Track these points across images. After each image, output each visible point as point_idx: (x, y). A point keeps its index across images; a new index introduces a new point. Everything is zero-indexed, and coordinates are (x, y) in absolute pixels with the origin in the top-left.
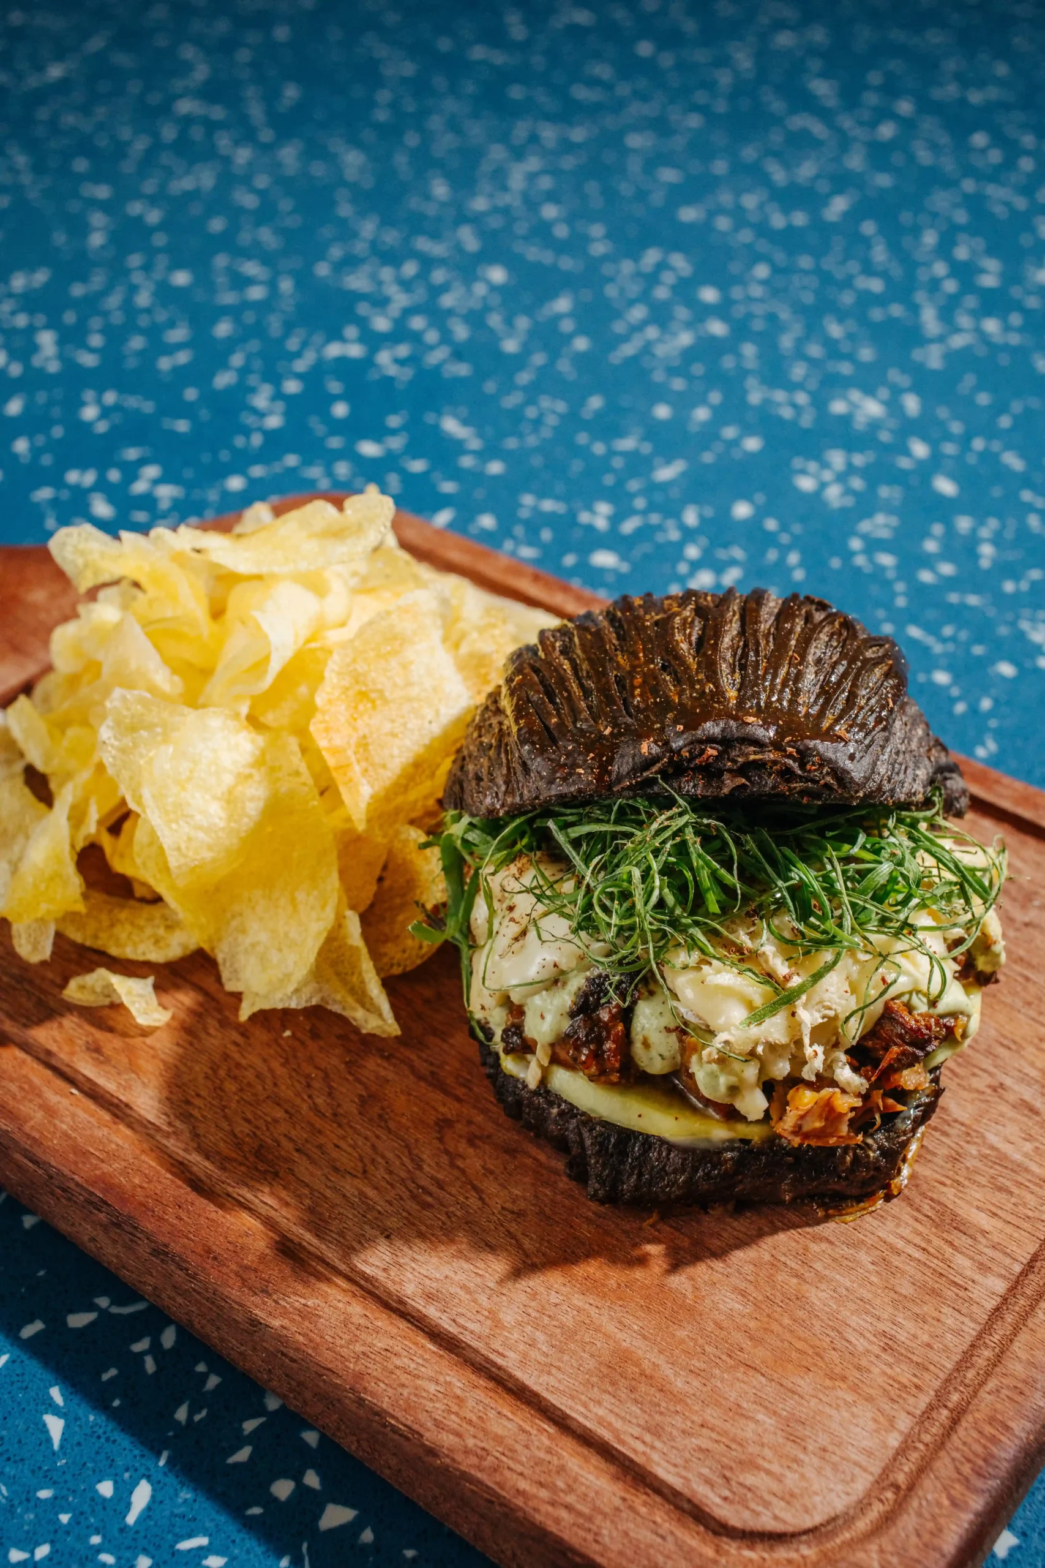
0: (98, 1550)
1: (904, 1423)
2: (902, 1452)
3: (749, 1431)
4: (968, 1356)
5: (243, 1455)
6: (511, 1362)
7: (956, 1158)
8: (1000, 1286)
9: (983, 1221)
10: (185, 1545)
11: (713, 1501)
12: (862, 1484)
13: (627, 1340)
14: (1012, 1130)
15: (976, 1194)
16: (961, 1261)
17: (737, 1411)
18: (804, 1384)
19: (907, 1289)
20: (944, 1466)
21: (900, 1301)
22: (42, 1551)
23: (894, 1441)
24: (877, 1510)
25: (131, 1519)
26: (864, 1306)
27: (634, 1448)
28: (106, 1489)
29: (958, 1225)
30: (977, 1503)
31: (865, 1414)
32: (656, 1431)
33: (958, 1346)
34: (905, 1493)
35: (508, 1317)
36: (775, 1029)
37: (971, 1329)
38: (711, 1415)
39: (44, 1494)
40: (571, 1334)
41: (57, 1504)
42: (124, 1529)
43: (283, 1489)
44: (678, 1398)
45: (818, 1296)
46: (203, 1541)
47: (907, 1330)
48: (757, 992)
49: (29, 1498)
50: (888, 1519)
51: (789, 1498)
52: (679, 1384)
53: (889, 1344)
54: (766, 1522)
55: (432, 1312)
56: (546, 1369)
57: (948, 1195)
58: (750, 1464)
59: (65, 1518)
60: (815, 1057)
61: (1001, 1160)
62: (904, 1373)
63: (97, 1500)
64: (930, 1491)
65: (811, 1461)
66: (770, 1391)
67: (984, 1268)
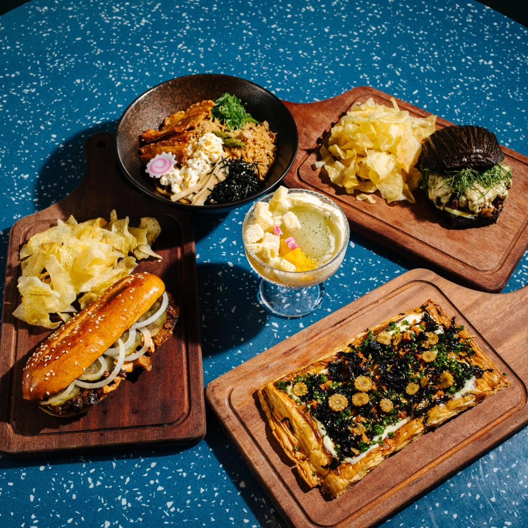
0: (120, 488)
1: (501, 255)
2: (502, 259)
3: (480, 258)
4: (509, 246)
5: (146, 475)
6: (444, 251)
7: (505, 217)
8: (513, 236)
9: (510, 226)
10: (134, 489)
11: (476, 267)
12: (497, 264)
13: (460, 247)
14: (513, 212)
15: (509, 223)
16: (507, 233)
17: (478, 255)
18: (487, 251)
19: (500, 237)
20: (507, 261)
21: (499, 239)
22: (111, 487)
23: (500, 258)
24: (499, 267)
25: (126, 483)
26: (494, 240)
27: (465, 261)
28: (122, 477)
29: (506, 227)
30: (512, 265)
31: (496, 254)
32: (467, 259)
33: (508, 245)
34: (502, 265)
35: (442, 244)
36: (482, 200)
37: (510, 242)
38: (474, 256)
39: (112, 477)
40: (452, 246)
41: (113, 479)
42: (124, 485)
43: (152, 482)
44: (469, 254)
45: (487, 239)
46: (137, 489)
47: (500, 243)
48: (480, 195)
49: (109, 477)
50: (500, 268)
51: (487, 266)
52: (469, 252)
53: (498, 245)
54: (484, 269)
55: (431, 244)
56: (450, 251)
57: (504, 223)
58: (481, 262)
59: (115, 482)
60: (487, 204)
61: (512, 217)
62: (501, 249)
63: (120, 479)
64: (506, 264)
65: (489, 261)
66: (482, 252)
67: (511, 233)
